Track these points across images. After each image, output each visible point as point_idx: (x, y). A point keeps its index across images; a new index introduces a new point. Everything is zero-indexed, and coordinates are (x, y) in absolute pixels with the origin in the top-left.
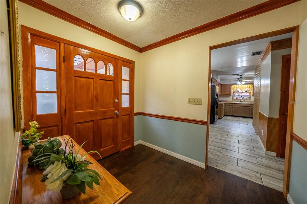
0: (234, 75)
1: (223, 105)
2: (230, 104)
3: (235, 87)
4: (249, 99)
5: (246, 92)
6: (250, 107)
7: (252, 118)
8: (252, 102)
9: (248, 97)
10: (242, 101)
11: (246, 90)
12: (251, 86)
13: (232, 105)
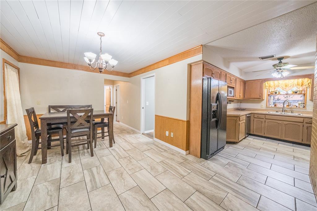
0: (263, 58)
1: (244, 118)
2: (260, 116)
3: (271, 86)
4: (301, 107)
5: (296, 93)
6: (303, 123)
7: (309, 146)
8: (308, 113)
9: (300, 102)
10: (285, 111)
11: (295, 89)
12: (306, 81)
13: (263, 116)
